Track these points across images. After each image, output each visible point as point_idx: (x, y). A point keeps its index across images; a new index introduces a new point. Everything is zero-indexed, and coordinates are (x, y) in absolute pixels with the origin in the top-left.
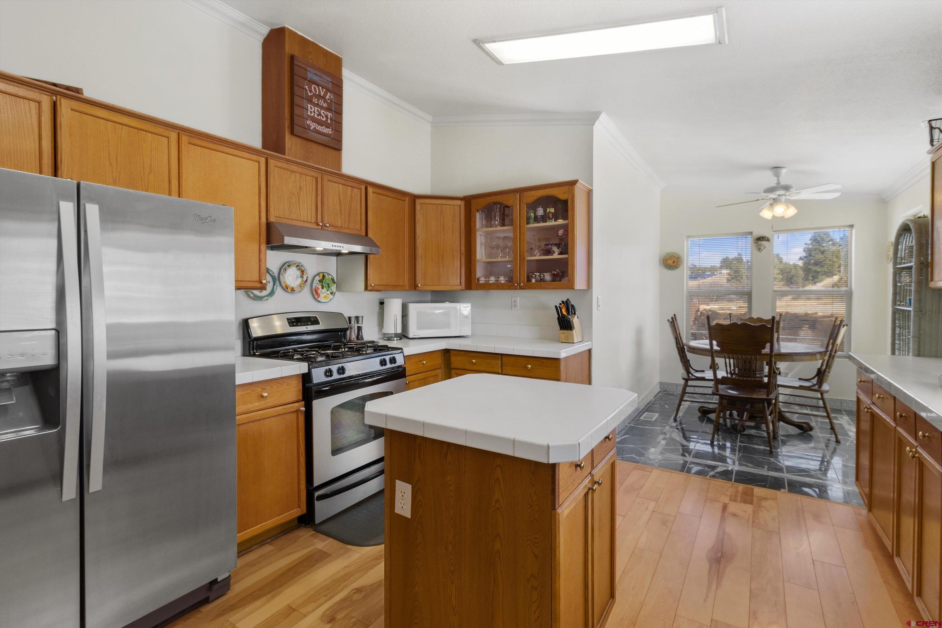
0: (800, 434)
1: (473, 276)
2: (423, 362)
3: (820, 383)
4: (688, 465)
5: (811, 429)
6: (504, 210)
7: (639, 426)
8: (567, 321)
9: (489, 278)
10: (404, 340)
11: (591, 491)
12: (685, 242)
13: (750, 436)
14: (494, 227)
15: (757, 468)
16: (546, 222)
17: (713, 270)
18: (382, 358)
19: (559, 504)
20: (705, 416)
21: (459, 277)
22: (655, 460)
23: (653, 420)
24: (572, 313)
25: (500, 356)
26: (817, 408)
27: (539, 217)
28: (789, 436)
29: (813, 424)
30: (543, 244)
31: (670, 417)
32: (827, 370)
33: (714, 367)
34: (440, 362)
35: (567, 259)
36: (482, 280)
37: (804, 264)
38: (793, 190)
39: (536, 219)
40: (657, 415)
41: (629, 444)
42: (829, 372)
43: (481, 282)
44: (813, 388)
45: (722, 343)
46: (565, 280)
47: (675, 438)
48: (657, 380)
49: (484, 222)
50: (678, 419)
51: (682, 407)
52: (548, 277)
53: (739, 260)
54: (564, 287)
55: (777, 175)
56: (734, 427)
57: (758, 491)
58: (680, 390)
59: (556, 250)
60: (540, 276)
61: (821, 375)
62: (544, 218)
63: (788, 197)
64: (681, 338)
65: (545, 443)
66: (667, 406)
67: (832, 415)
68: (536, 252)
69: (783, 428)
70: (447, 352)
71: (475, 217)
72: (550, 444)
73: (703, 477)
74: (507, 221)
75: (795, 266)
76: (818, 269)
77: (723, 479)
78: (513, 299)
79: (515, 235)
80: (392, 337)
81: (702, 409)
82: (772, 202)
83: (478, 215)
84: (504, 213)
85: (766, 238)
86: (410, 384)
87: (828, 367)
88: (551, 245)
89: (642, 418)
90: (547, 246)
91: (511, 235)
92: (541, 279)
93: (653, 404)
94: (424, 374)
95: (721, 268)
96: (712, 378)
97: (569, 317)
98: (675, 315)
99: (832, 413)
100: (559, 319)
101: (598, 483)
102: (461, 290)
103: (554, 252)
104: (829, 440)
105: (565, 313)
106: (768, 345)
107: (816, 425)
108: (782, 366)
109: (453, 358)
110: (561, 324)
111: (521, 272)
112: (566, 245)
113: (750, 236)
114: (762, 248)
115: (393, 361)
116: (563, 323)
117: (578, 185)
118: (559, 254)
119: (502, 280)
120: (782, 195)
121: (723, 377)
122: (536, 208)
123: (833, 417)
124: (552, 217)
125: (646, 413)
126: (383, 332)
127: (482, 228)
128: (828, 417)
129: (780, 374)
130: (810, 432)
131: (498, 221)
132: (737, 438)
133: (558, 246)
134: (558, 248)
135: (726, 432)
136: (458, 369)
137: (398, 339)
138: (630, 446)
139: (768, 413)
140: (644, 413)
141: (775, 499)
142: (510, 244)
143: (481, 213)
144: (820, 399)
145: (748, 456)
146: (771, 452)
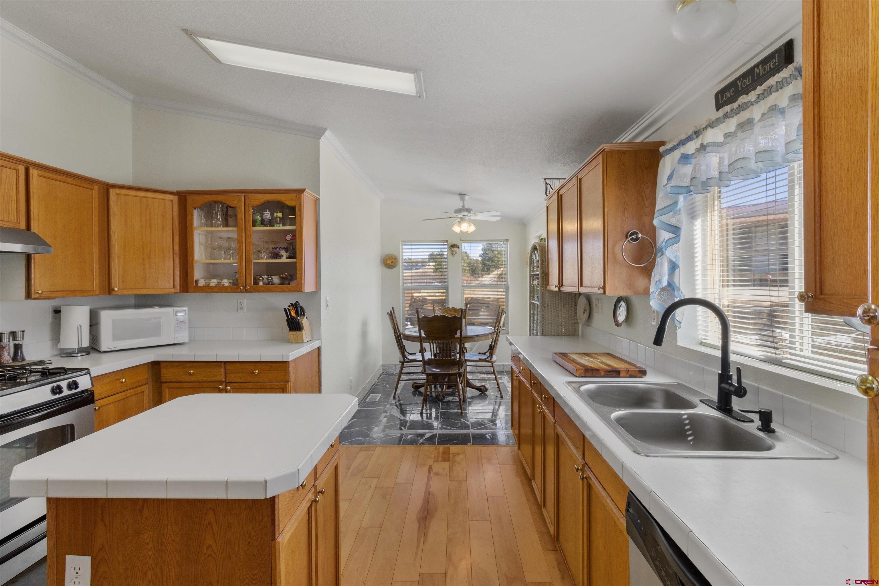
0: (480, 395)
1: (189, 277)
2: (121, 380)
3: (491, 356)
4: (404, 438)
5: (486, 390)
6: (227, 210)
7: (365, 409)
8: (296, 323)
9: (210, 280)
10: (94, 355)
11: (314, 503)
12: (401, 245)
13: (448, 403)
14: (215, 227)
15: (453, 429)
16: (273, 226)
17: (423, 263)
18: (55, 384)
19: (279, 532)
20: (417, 390)
21: (172, 278)
22: (378, 438)
23: (377, 400)
24: (301, 315)
25: (223, 364)
26: (490, 373)
27: (266, 221)
28: (472, 398)
29: (487, 386)
30: (271, 246)
31: (390, 396)
32: (495, 346)
33: (422, 351)
34: (146, 377)
35: (295, 263)
36: (202, 283)
37: (482, 260)
38: (473, 212)
39: (263, 223)
40: (380, 395)
41: (356, 428)
42: (496, 347)
43: (199, 285)
44: (487, 360)
45: (428, 332)
46: (293, 283)
47: (394, 414)
48: (380, 363)
49: (204, 220)
50: (397, 397)
51: (399, 385)
52: (276, 279)
53: (441, 255)
54: (293, 290)
55: (463, 200)
56: (437, 397)
57: (454, 449)
58: (398, 371)
59: (285, 254)
60: (268, 279)
61: (492, 348)
62: (271, 222)
63: (470, 218)
64: (398, 327)
65: (262, 479)
66: (387, 386)
67: (498, 376)
68: (263, 254)
69: (470, 392)
70: (156, 365)
71: (192, 215)
72: (267, 479)
73: (414, 446)
74: (231, 221)
75: (477, 261)
76: (490, 263)
77: (429, 444)
78: (239, 301)
79: (240, 236)
80: (73, 353)
81: (414, 385)
82: (460, 220)
83: (196, 213)
84: (227, 213)
85: (457, 246)
86: (101, 409)
87: (496, 344)
88: (279, 249)
89: (367, 400)
90: (275, 249)
91: (235, 236)
92: (269, 282)
93: (377, 385)
94: (123, 393)
95: (429, 260)
96: (421, 359)
97: (299, 318)
98: (393, 308)
99: (498, 375)
100: (287, 320)
101: (321, 492)
102: (175, 293)
103: (283, 256)
104: (496, 397)
105: (294, 315)
106: (459, 331)
107: (490, 386)
108: (467, 345)
109: (164, 371)
110: (291, 325)
111: (247, 275)
112: (294, 249)
113: (446, 244)
114: (455, 253)
115: (74, 385)
116: (293, 324)
117: (306, 194)
118: (287, 258)
119: (226, 282)
120: (466, 215)
121: (429, 359)
122: (263, 211)
123: (499, 378)
124: (280, 222)
125: (371, 395)
126: (58, 347)
127: (201, 227)
128: (496, 379)
129: (466, 352)
130: (486, 393)
131: (220, 221)
132: (439, 406)
133: (286, 250)
134: (286, 252)
135: (432, 402)
136: (170, 382)
137: (84, 354)
138: (357, 429)
139: (459, 383)
140: (369, 395)
141: (464, 453)
142: (234, 245)
143: (199, 210)
144: (491, 367)
145: (446, 420)
146: (462, 413)
